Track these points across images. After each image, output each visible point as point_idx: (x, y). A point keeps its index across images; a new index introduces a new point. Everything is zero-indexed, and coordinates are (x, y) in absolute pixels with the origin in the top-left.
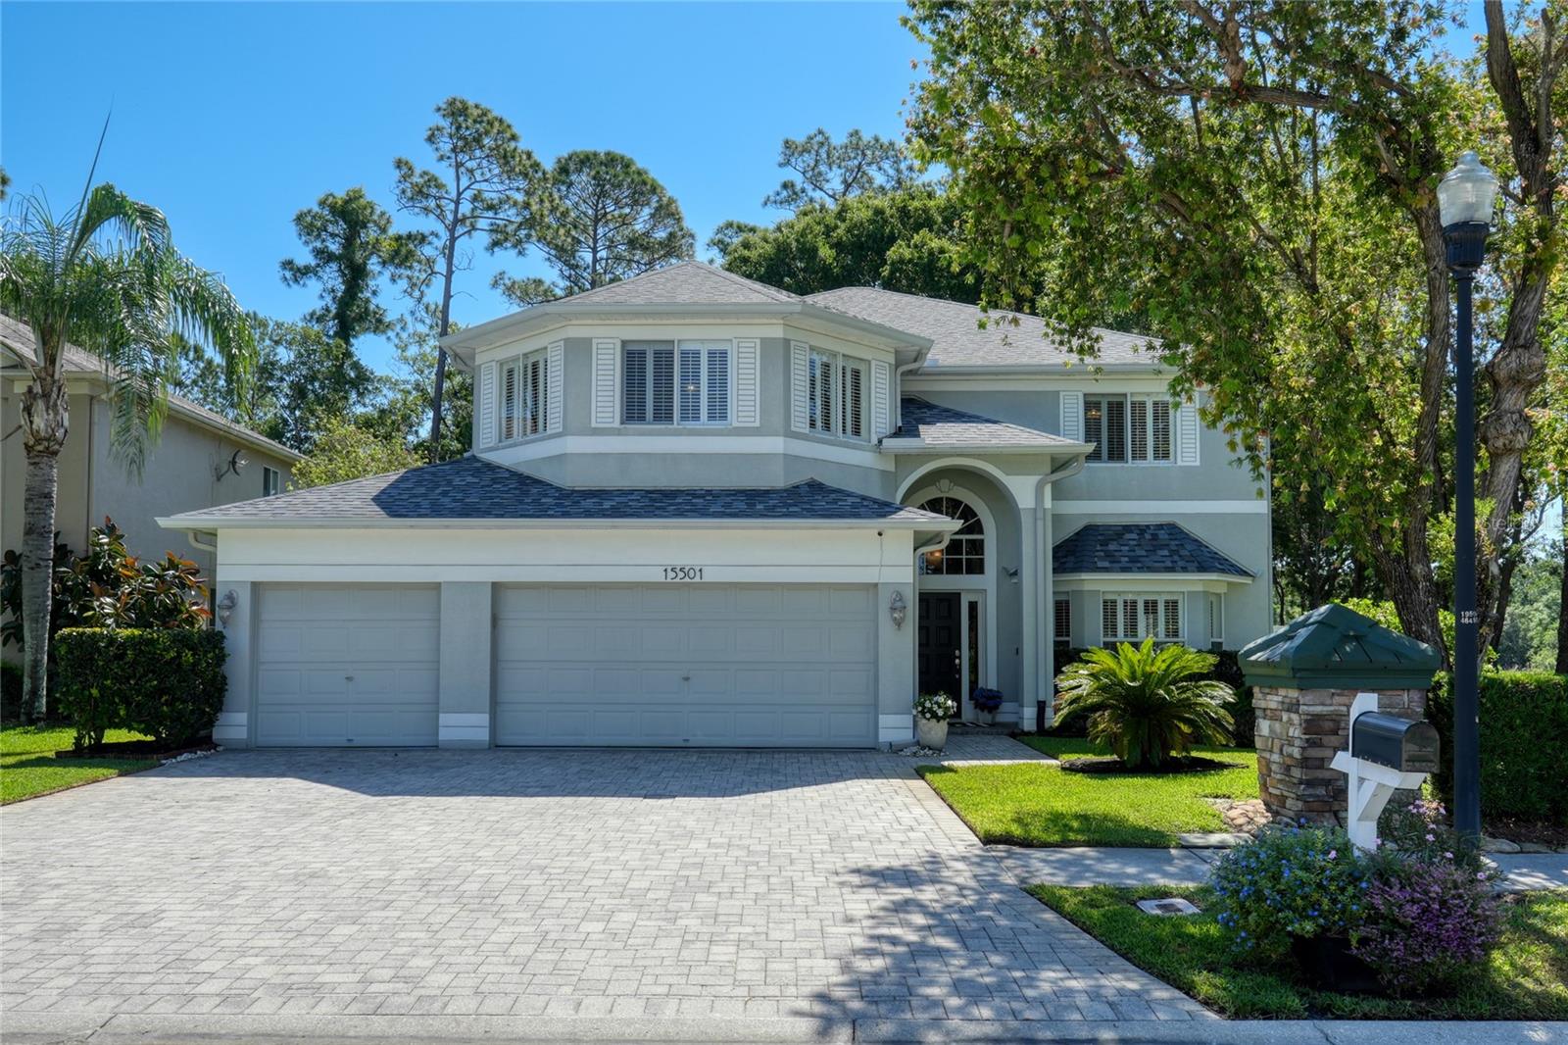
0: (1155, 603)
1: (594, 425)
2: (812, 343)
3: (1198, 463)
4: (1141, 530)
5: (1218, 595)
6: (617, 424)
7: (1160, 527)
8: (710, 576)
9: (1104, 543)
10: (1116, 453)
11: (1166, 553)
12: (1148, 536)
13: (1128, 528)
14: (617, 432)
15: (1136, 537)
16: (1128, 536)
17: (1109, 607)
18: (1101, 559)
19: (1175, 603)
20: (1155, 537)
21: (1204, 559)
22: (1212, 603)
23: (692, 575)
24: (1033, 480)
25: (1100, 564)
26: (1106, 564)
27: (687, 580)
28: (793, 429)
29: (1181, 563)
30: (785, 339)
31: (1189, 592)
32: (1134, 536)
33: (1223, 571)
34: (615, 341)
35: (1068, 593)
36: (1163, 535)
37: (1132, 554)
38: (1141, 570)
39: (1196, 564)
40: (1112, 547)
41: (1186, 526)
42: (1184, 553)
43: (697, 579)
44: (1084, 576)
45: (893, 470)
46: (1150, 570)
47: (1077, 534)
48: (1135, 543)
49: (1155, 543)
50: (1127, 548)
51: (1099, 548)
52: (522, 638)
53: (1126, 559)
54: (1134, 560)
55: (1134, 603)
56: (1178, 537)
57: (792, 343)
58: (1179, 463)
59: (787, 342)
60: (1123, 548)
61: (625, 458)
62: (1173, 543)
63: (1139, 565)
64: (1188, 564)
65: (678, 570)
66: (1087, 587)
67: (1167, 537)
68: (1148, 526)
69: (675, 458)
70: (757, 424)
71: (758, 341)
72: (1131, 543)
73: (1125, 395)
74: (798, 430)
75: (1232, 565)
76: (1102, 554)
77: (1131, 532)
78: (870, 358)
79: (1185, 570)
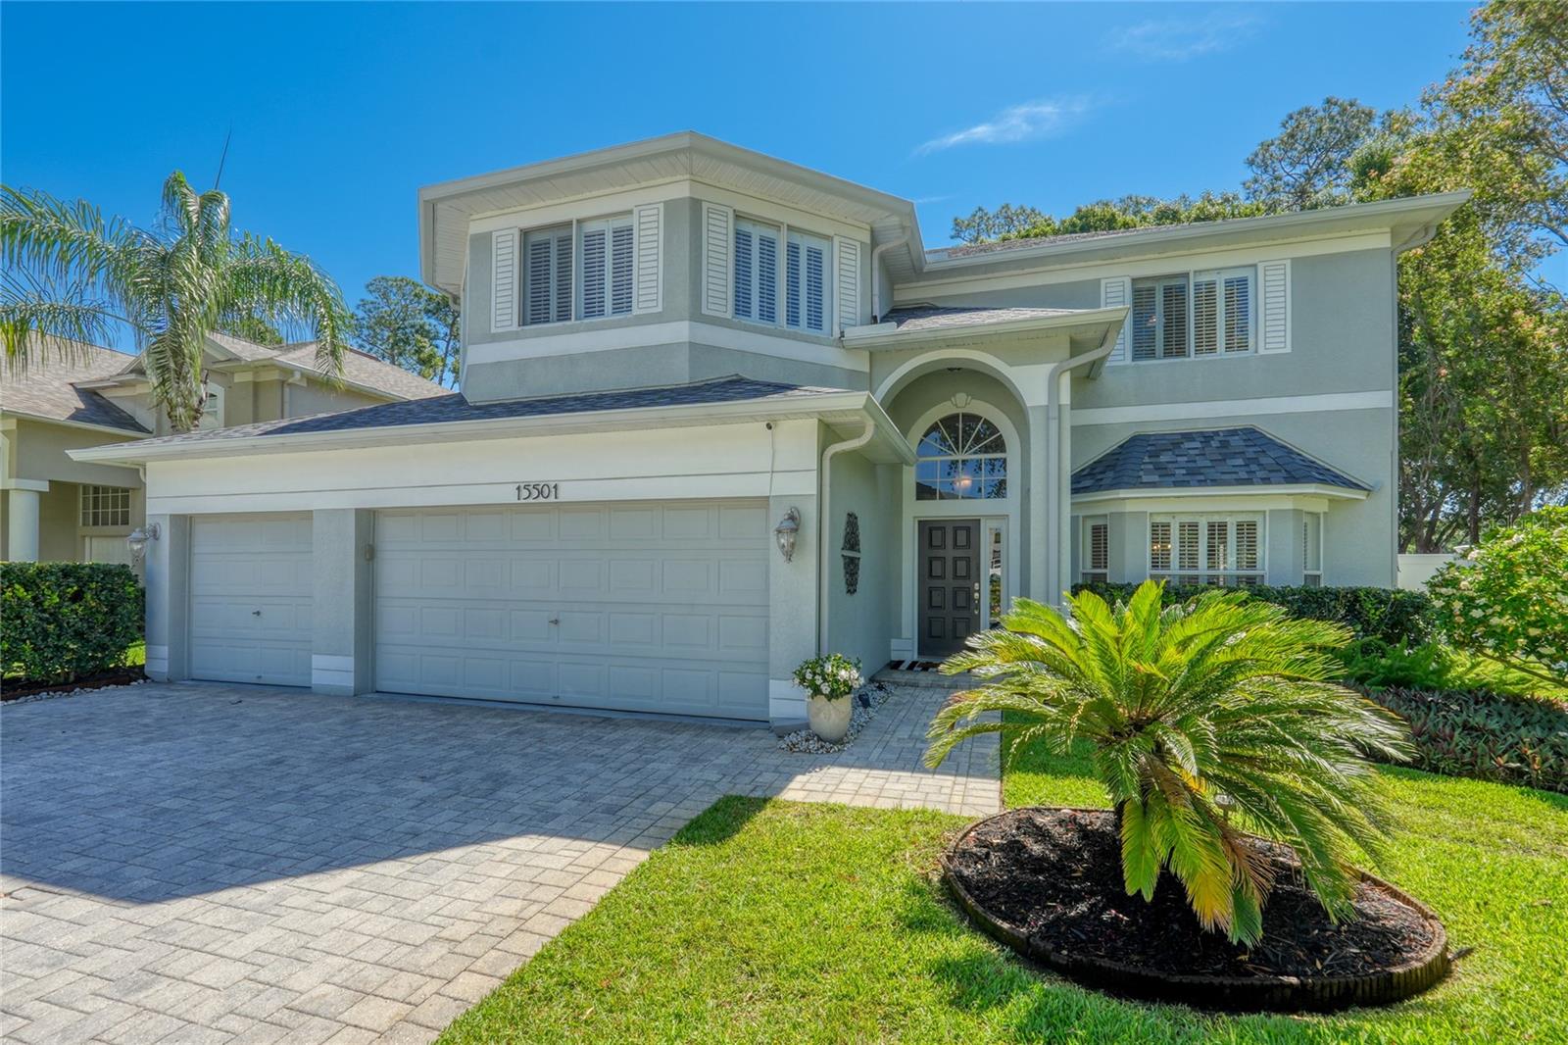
0: (1223, 526)
1: (493, 331)
2: (737, 208)
3: (1288, 350)
4: (1207, 438)
5: (1315, 515)
6: (515, 327)
7: (1234, 433)
8: (567, 494)
9: (1155, 455)
10: (1175, 346)
11: (1240, 462)
12: (1214, 444)
13: (1188, 437)
14: (515, 336)
15: (1198, 445)
16: (1187, 445)
17: (1160, 532)
18: (1148, 472)
19: (1252, 525)
20: (1224, 444)
21: (1293, 468)
22: (1308, 524)
23: (546, 494)
24: (1044, 370)
25: (1145, 479)
26: (1156, 478)
27: (541, 500)
28: (704, 311)
29: (1261, 474)
30: (692, 199)
31: (1271, 511)
32: (1197, 444)
33: (1323, 481)
34: (511, 231)
35: (1106, 516)
36: (1235, 441)
37: (1190, 465)
38: (1202, 483)
39: (1284, 474)
40: (1163, 458)
41: (1269, 430)
42: (1264, 460)
43: (552, 499)
44: (1123, 493)
45: (867, 369)
46: (1215, 482)
47: (1121, 447)
48: (1197, 452)
49: (1224, 451)
50: (1185, 459)
51: (1147, 460)
52: (398, 573)
53: (1184, 472)
54: (1191, 472)
55: (1194, 526)
56: (1259, 442)
57: (705, 206)
58: (1262, 351)
59: (695, 204)
60: (1179, 459)
61: (523, 365)
62: (1251, 449)
63: (1202, 478)
64: (1271, 475)
65: (531, 488)
66: (1129, 507)
67: (1242, 443)
68: (1217, 433)
69: (571, 360)
70: (660, 309)
71: (661, 206)
72: (1191, 452)
73: (1186, 275)
74: (712, 313)
75: (1337, 476)
76: (1151, 466)
77: (1194, 440)
78: (832, 234)
79: (1266, 481)
